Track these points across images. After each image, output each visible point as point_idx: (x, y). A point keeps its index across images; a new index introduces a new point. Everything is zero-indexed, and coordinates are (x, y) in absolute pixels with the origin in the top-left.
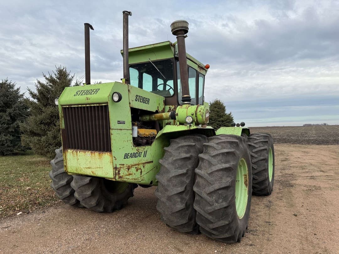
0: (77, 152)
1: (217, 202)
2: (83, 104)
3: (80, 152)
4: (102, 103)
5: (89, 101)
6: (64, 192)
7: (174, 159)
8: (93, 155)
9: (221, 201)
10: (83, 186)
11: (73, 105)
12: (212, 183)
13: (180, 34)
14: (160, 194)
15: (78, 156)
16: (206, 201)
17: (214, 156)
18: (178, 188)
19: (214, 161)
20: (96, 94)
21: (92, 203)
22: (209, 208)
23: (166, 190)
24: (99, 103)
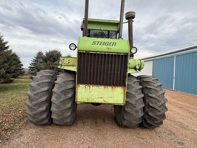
0: (90, 87)
1: (163, 110)
2: (102, 52)
3: (93, 87)
4: (120, 53)
5: (110, 51)
6: (41, 116)
7: (136, 89)
8: (106, 88)
9: (164, 109)
10: (66, 110)
11: (91, 51)
12: (160, 101)
13: (131, 19)
14: (129, 109)
15: (91, 90)
16: (157, 110)
17: (156, 87)
18: (141, 105)
19: (158, 89)
20: (115, 46)
21: (68, 121)
22: (159, 113)
23: (135, 107)
24: (117, 53)
